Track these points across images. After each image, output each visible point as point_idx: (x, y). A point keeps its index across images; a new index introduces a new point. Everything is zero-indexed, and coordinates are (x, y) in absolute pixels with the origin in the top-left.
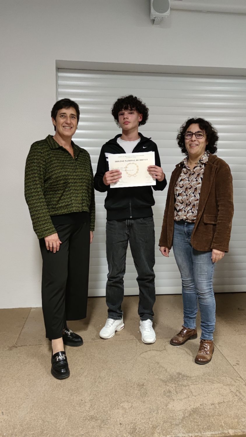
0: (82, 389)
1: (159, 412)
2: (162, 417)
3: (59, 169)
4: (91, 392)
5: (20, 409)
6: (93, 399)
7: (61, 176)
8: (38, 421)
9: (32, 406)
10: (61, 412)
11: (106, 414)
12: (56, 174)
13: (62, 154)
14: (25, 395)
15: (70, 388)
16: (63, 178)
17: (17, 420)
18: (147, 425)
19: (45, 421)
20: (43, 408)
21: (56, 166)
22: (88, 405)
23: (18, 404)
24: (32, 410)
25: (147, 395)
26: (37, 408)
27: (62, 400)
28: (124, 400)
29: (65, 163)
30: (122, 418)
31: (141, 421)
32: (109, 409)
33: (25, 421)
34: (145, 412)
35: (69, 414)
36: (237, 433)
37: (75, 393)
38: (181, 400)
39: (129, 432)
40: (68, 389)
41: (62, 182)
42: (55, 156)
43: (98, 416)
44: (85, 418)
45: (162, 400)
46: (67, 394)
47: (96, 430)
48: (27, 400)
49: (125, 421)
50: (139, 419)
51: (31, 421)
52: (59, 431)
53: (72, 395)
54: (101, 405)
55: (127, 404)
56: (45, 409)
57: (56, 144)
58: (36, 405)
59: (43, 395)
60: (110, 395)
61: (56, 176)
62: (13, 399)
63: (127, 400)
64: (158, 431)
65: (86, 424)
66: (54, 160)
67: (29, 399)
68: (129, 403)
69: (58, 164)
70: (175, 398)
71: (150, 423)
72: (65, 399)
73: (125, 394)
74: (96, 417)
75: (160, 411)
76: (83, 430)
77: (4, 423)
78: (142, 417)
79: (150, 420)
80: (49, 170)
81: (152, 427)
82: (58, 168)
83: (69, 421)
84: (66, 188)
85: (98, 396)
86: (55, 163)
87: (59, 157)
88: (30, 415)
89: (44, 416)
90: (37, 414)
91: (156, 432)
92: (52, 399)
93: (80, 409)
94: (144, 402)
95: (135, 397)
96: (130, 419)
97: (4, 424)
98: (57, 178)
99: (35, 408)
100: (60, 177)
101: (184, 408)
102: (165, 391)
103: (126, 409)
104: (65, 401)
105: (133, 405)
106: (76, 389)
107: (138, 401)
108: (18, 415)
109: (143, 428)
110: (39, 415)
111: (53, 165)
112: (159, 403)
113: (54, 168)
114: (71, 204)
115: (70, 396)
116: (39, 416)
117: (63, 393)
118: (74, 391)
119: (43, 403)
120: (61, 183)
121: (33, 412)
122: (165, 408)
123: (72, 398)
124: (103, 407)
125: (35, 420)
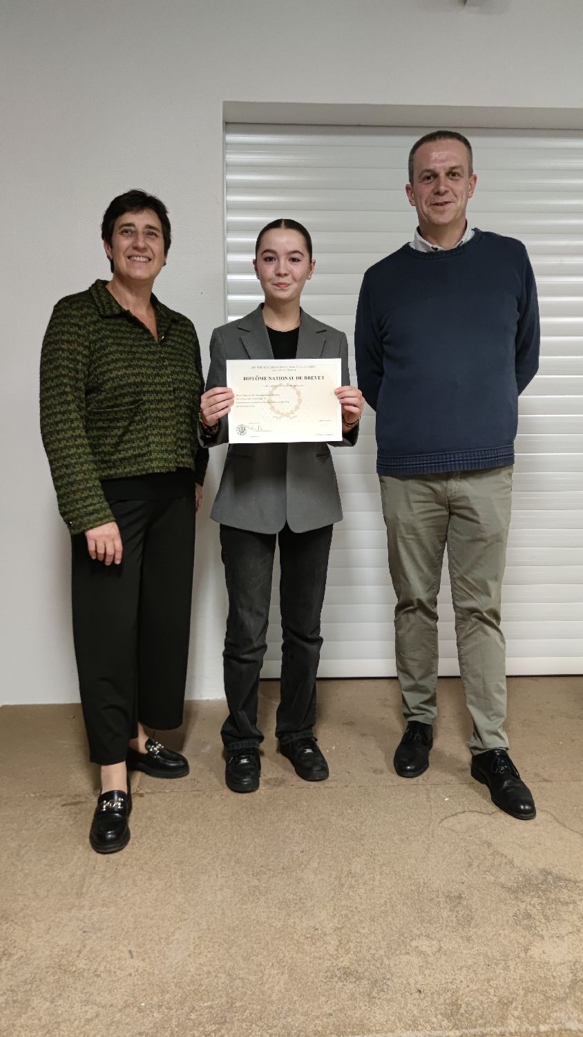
0: (311, 900)
1: (508, 966)
2: (520, 979)
3: (120, 368)
4: (334, 909)
5: (171, 946)
6: (342, 927)
7: (125, 385)
8: (216, 976)
9: (199, 937)
10: (270, 955)
11: (378, 965)
12: (112, 379)
13: (128, 329)
14: (178, 910)
15: (284, 898)
16: (130, 390)
17: (168, 972)
18: (485, 997)
19: (234, 976)
20: (226, 945)
22: (333, 941)
23: (165, 932)
24: (199, 949)
26: (211, 945)
27: (268, 926)
28: (418, 933)
29: (135, 353)
30: (420, 977)
31: (468, 986)
32: (385, 952)
33: (186, 976)
34: (475, 963)
35: (289, 961)
37: (297, 911)
38: (560, 937)
39: (443, 1011)
40: (278, 901)
41: (127, 399)
42: (112, 335)
43: (360, 970)
44: (329, 974)
45: (513, 936)
46: (277, 910)
47: (361, 1004)
48: (185, 922)
49: (427, 983)
50: (463, 980)
51: (199, 975)
52: (272, 1003)
53: (288, 915)
54: (363, 942)
55: (427, 943)
56: (230, 948)
57: (113, 304)
58: (207, 937)
59: (221, 912)
60: (381, 919)
61: (114, 385)
62: (151, 919)
63: (426, 932)
64: (516, 1013)
65: (334, 988)
66: (108, 345)
67: (188, 920)
68: (432, 939)
69: (119, 355)
70: (544, 933)
71: (492, 991)
72: (274, 925)
74: (357, 972)
75: (512, 964)
76: (329, 1002)
77: (136, 977)
78: (469, 977)
79: (490, 986)
80: (95, 369)
81: (499, 1001)
82: (120, 364)
84: (135, 415)
85: (352, 920)
86: (111, 353)
87: (122, 338)
88: (197, 960)
89: (230, 964)
90: (211, 957)
91: (510, 1016)
92: (242, 923)
93: (313, 949)
94: (469, 939)
95: (444, 925)
96: (441, 981)
97: (138, 980)
98: (115, 389)
99: (207, 943)
100: (122, 386)
102: (516, 913)
103: (428, 955)
104: (276, 928)
105: (442, 945)
106: (298, 901)
107: (454, 937)
108: (167, 959)
109: (478, 1004)
110: (217, 960)
111: (107, 357)
112: (506, 942)
113: (109, 365)
114: (146, 454)
115: (287, 918)
116: (218, 963)
117: (267, 910)
118: (293, 905)
119: (223, 931)
120: (124, 401)
121: (203, 954)
122: (522, 955)
123: (290, 922)
124: (370, 948)
125: (209, 972)
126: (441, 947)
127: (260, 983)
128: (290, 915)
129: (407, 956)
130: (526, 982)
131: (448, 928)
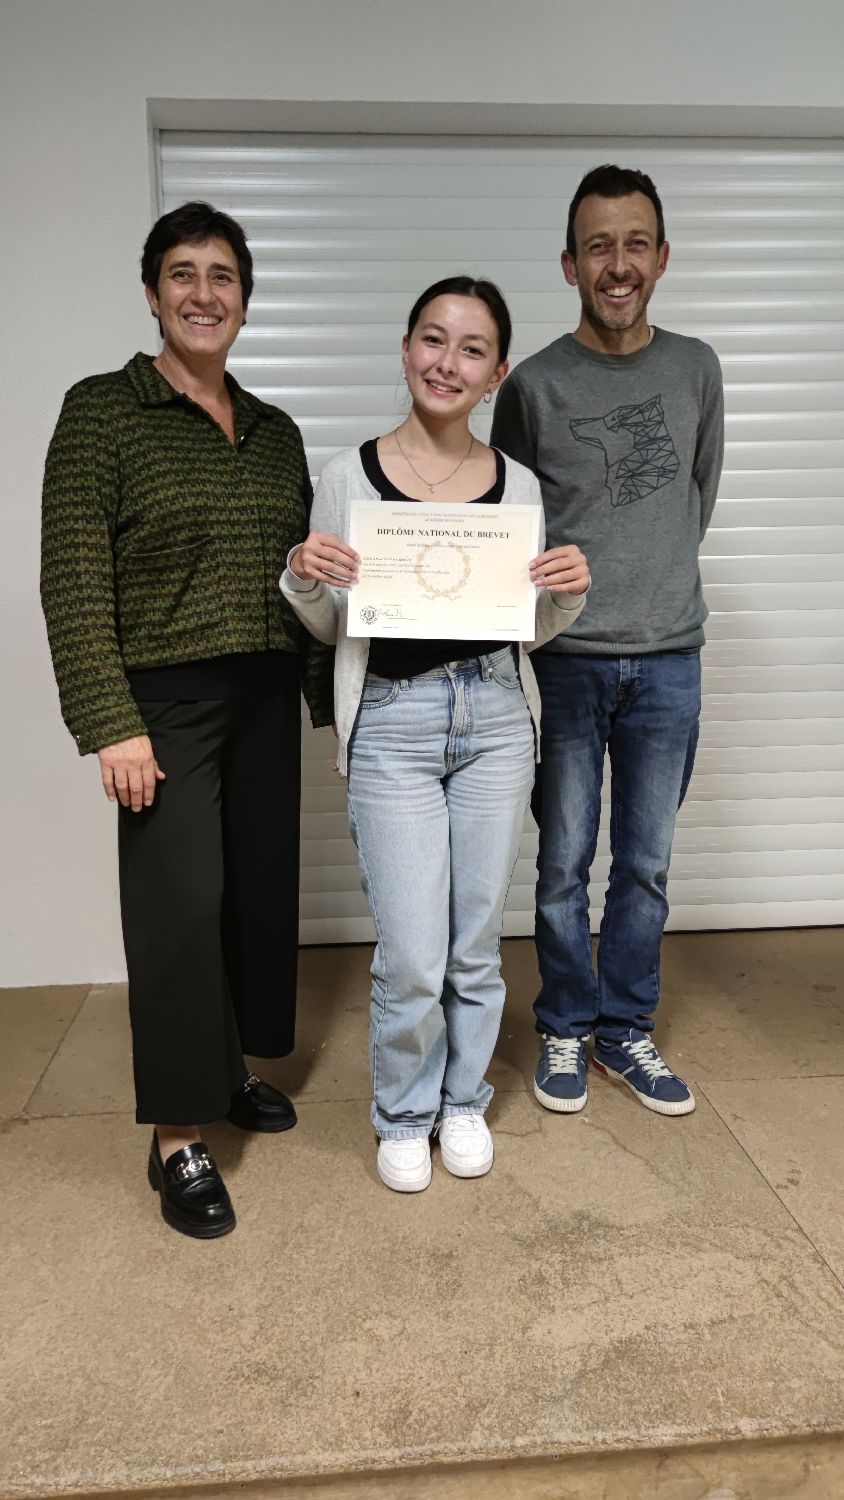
0: (235, 1268)
1: (494, 1354)
2: (506, 1372)
3: (171, 484)
4: (265, 1279)
6: (270, 1305)
7: (179, 512)
8: (70, 1382)
10: (155, 1348)
11: (307, 1357)
12: (159, 503)
13: (184, 425)
15: (196, 1266)
16: (188, 520)
18: (449, 1399)
19: (96, 1381)
20: (95, 1337)
21: (159, 474)
22: (251, 1325)
25: (460, 1292)
26: (72, 1336)
27: (162, 1307)
28: (378, 1309)
29: (194, 461)
30: (363, 1373)
31: (429, 1384)
32: (322, 1339)
33: (26, 1382)
34: (447, 1350)
35: (182, 1356)
36: (767, 1430)
37: (209, 1284)
38: (578, 1309)
39: (383, 1422)
40: (186, 1270)
41: (183, 535)
43: (280, 1366)
44: (233, 1373)
45: (511, 1309)
46: (182, 1285)
47: (269, 1414)
48: (42, 1306)
49: (372, 1382)
50: (424, 1375)
51: (46, 1380)
52: (140, 1417)
53: (197, 1290)
54: (297, 1326)
55: (386, 1323)
56: (100, 1340)
57: (161, 385)
58: (69, 1325)
59: (99, 1289)
60: (329, 1291)
61: (162, 512)
63: (388, 1307)
64: (487, 1421)
65: (236, 1393)
66: (150, 449)
67: (49, 1302)
68: (395, 1318)
69: (168, 464)
70: (557, 1304)
71: (461, 1390)
72: (173, 1305)
73: (383, 1287)
74: (275, 1370)
75: (499, 1350)
76: (224, 1414)
78: (433, 1371)
79: (461, 1382)
80: (131, 489)
81: (468, 1405)
82: (169, 479)
83: (177, 1383)
84: (199, 559)
85: (287, 1295)
87: (174, 438)
88: (48, 1358)
89: (94, 1363)
90: (69, 1355)
93: (219, 1338)
94: (447, 1317)
95: (417, 1297)
96: (392, 1377)
98: (164, 518)
99: (68, 1334)
100: (175, 515)
101: (586, 1339)
102: (524, 1276)
103: (383, 1340)
104: (173, 1310)
105: (407, 1325)
107: (427, 1313)
109: (436, 1408)
110: (76, 1360)
112: (499, 1320)
113: (153, 481)
114: (220, 622)
115: (193, 1294)
116: (77, 1363)
117: (167, 1284)
118: (207, 1276)
120: (180, 537)
121: (59, 1350)
122: (518, 1337)
123: (197, 1300)
124: (303, 1333)
125: (61, 1376)
126: (405, 1329)
127: (130, 1389)
128: (198, 1291)
129: (354, 1343)
130: (513, 1376)
131: (422, 1301)
